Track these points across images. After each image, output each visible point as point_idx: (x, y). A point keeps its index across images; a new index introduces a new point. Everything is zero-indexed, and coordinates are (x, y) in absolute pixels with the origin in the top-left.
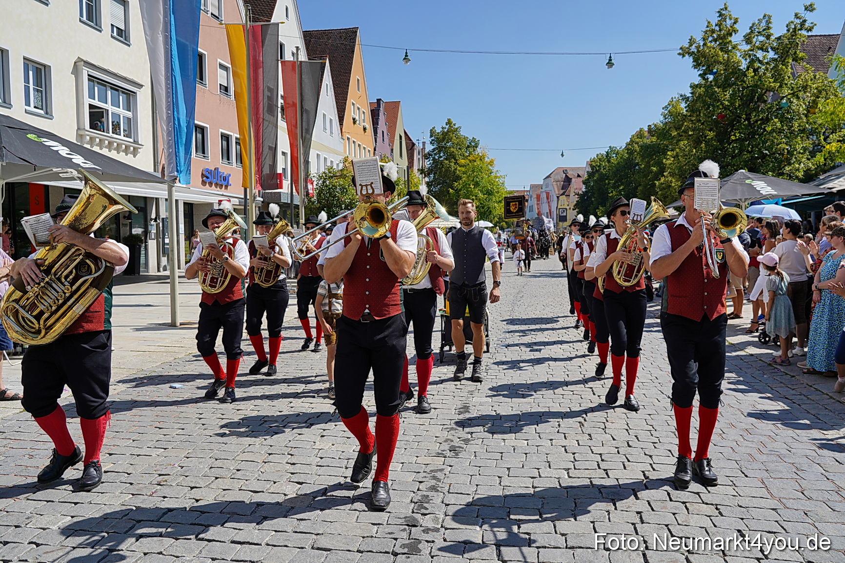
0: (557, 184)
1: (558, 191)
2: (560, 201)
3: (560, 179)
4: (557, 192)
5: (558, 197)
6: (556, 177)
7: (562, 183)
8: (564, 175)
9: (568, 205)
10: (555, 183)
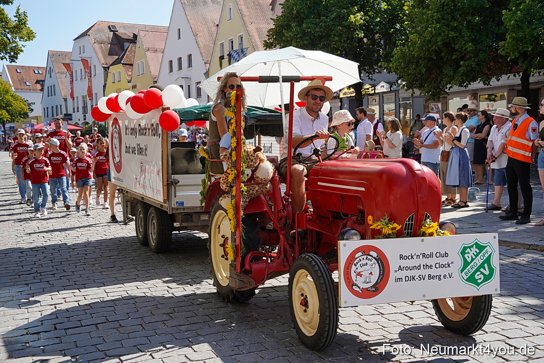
0: (101, 48)
1: (105, 58)
2: (110, 76)
3: (105, 39)
4: (103, 61)
5: (106, 69)
6: (98, 36)
7: (109, 45)
8: (112, 33)
9: (129, 82)
10: (97, 46)
